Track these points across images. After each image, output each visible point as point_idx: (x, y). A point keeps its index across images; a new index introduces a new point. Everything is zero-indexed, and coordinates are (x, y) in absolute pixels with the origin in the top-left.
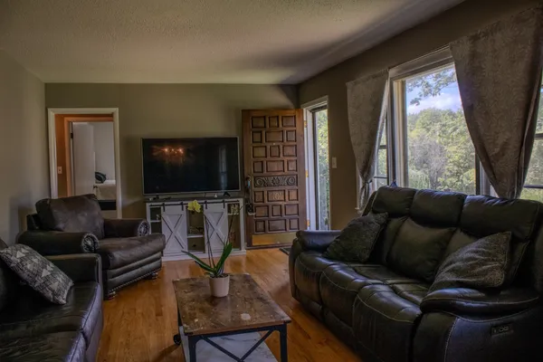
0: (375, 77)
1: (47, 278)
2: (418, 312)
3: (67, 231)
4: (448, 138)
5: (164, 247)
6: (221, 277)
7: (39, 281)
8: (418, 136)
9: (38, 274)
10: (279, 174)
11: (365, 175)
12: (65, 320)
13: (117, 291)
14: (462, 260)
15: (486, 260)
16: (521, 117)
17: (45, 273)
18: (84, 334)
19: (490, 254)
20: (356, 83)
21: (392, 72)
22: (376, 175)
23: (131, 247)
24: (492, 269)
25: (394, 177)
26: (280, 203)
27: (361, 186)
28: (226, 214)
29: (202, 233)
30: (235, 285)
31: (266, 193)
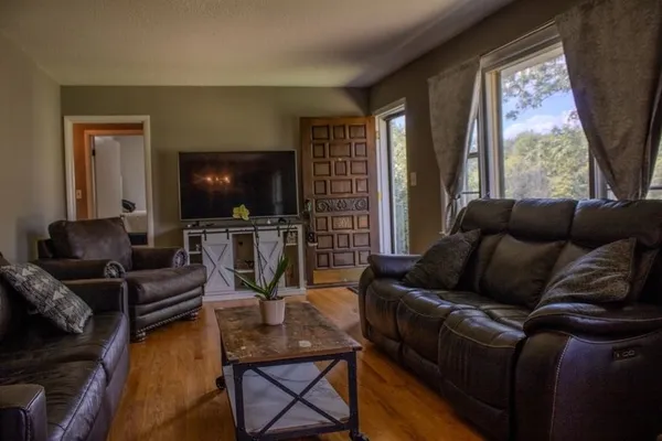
0: (463, 68)
1: (59, 302)
2: (521, 335)
3: (85, 259)
4: (552, 161)
5: (206, 282)
6: (274, 299)
7: (50, 305)
8: (515, 165)
9: (49, 295)
10: (347, 195)
11: (451, 190)
12: (81, 349)
13: (146, 331)
14: (575, 273)
15: (605, 271)
16: (646, 99)
17: (57, 296)
18: (104, 365)
19: (609, 264)
20: (439, 80)
21: (484, 62)
22: (464, 190)
23: (163, 278)
24: (613, 280)
25: (488, 190)
26: (348, 231)
27: (447, 204)
28: (281, 244)
29: (252, 267)
30: (291, 313)
31: (330, 219)
